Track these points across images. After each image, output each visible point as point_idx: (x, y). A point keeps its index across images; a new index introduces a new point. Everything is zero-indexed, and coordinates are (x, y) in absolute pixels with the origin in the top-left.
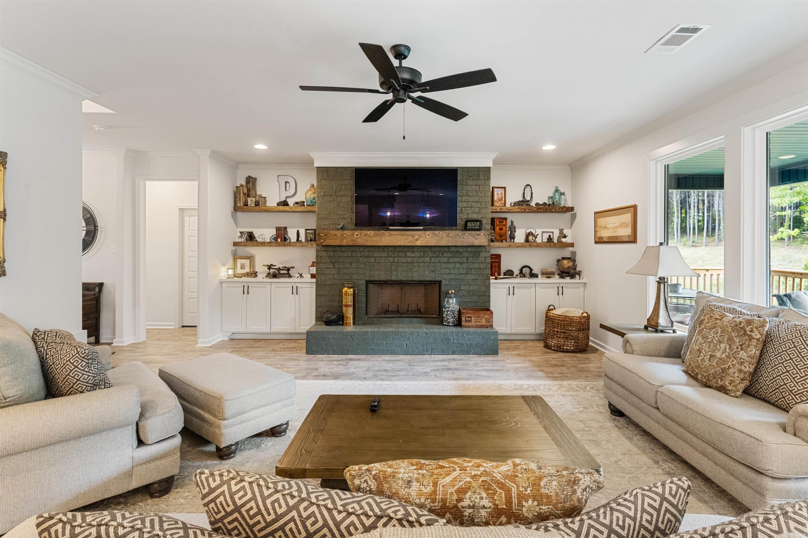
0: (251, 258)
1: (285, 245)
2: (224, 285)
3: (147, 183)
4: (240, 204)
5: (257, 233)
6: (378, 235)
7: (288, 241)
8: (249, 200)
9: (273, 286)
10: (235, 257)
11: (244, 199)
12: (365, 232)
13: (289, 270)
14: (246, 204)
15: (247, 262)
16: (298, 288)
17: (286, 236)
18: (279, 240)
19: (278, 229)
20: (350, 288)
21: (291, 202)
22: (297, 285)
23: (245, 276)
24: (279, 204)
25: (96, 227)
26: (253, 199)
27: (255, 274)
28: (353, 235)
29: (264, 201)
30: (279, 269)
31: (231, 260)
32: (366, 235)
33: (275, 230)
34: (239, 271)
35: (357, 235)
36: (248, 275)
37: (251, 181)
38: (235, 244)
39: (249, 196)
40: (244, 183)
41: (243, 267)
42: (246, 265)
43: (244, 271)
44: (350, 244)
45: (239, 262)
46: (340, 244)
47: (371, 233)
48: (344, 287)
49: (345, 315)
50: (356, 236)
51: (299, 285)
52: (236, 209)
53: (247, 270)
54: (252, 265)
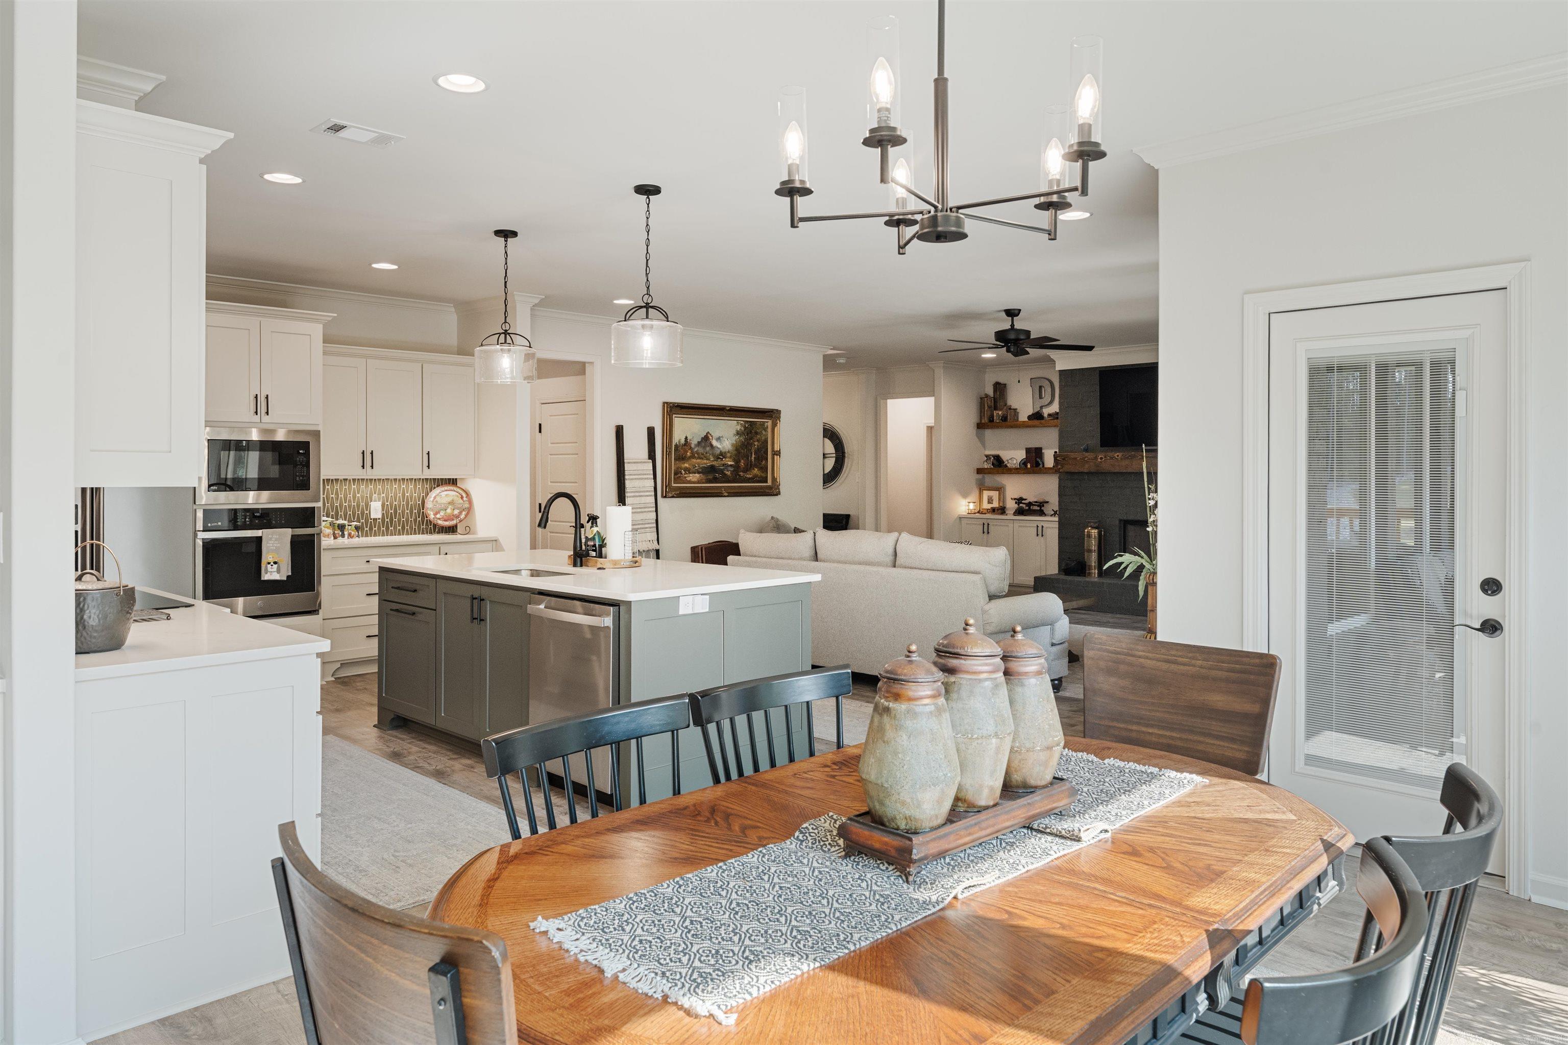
0: (1000, 489)
1: (1034, 472)
2: (964, 522)
3: (889, 401)
4: (985, 420)
5: (1006, 455)
6: (1127, 458)
7: (1041, 466)
8: (995, 413)
9: (1017, 524)
10: (982, 487)
11: (989, 413)
12: (1110, 454)
13: (1043, 506)
14: (991, 420)
15: (995, 494)
16: (1044, 529)
17: (1038, 459)
18: (1029, 466)
19: (1028, 451)
20: (1096, 528)
21: (1046, 412)
22: (1042, 524)
23: (989, 513)
24: (1030, 417)
25: (843, 453)
26: (1000, 413)
27: (1002, 510)
28: (1096, 458)
29: (1013, 413)
30: (1030, 504)
31: (977, 492)
32: (1112, 458)
33: (1025, 452)
34: (986, 505)
35: (1101, 458)
36: (993, 510)
37: (1000, 388)
38: (979, 471)
39: (996, 409)
40: (991, 393)
41: (990, 501)
42: (994, 498)
43: (989, 506)
44: (1092, 470)
45: (986, 494)
46: (1081, 470)
47: (1118, 455)
48: (1088, 527)
49: (1088, 564)
50: (1099, 460)
51: (1045, 525)
52: (980, 426)
53: (995, 504)
54: (1002, 498)
